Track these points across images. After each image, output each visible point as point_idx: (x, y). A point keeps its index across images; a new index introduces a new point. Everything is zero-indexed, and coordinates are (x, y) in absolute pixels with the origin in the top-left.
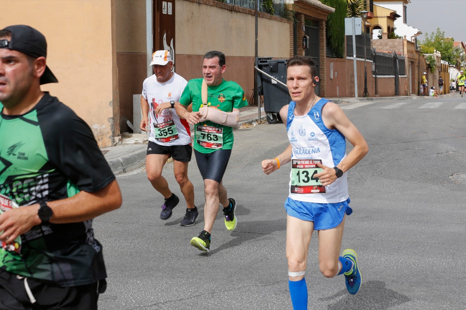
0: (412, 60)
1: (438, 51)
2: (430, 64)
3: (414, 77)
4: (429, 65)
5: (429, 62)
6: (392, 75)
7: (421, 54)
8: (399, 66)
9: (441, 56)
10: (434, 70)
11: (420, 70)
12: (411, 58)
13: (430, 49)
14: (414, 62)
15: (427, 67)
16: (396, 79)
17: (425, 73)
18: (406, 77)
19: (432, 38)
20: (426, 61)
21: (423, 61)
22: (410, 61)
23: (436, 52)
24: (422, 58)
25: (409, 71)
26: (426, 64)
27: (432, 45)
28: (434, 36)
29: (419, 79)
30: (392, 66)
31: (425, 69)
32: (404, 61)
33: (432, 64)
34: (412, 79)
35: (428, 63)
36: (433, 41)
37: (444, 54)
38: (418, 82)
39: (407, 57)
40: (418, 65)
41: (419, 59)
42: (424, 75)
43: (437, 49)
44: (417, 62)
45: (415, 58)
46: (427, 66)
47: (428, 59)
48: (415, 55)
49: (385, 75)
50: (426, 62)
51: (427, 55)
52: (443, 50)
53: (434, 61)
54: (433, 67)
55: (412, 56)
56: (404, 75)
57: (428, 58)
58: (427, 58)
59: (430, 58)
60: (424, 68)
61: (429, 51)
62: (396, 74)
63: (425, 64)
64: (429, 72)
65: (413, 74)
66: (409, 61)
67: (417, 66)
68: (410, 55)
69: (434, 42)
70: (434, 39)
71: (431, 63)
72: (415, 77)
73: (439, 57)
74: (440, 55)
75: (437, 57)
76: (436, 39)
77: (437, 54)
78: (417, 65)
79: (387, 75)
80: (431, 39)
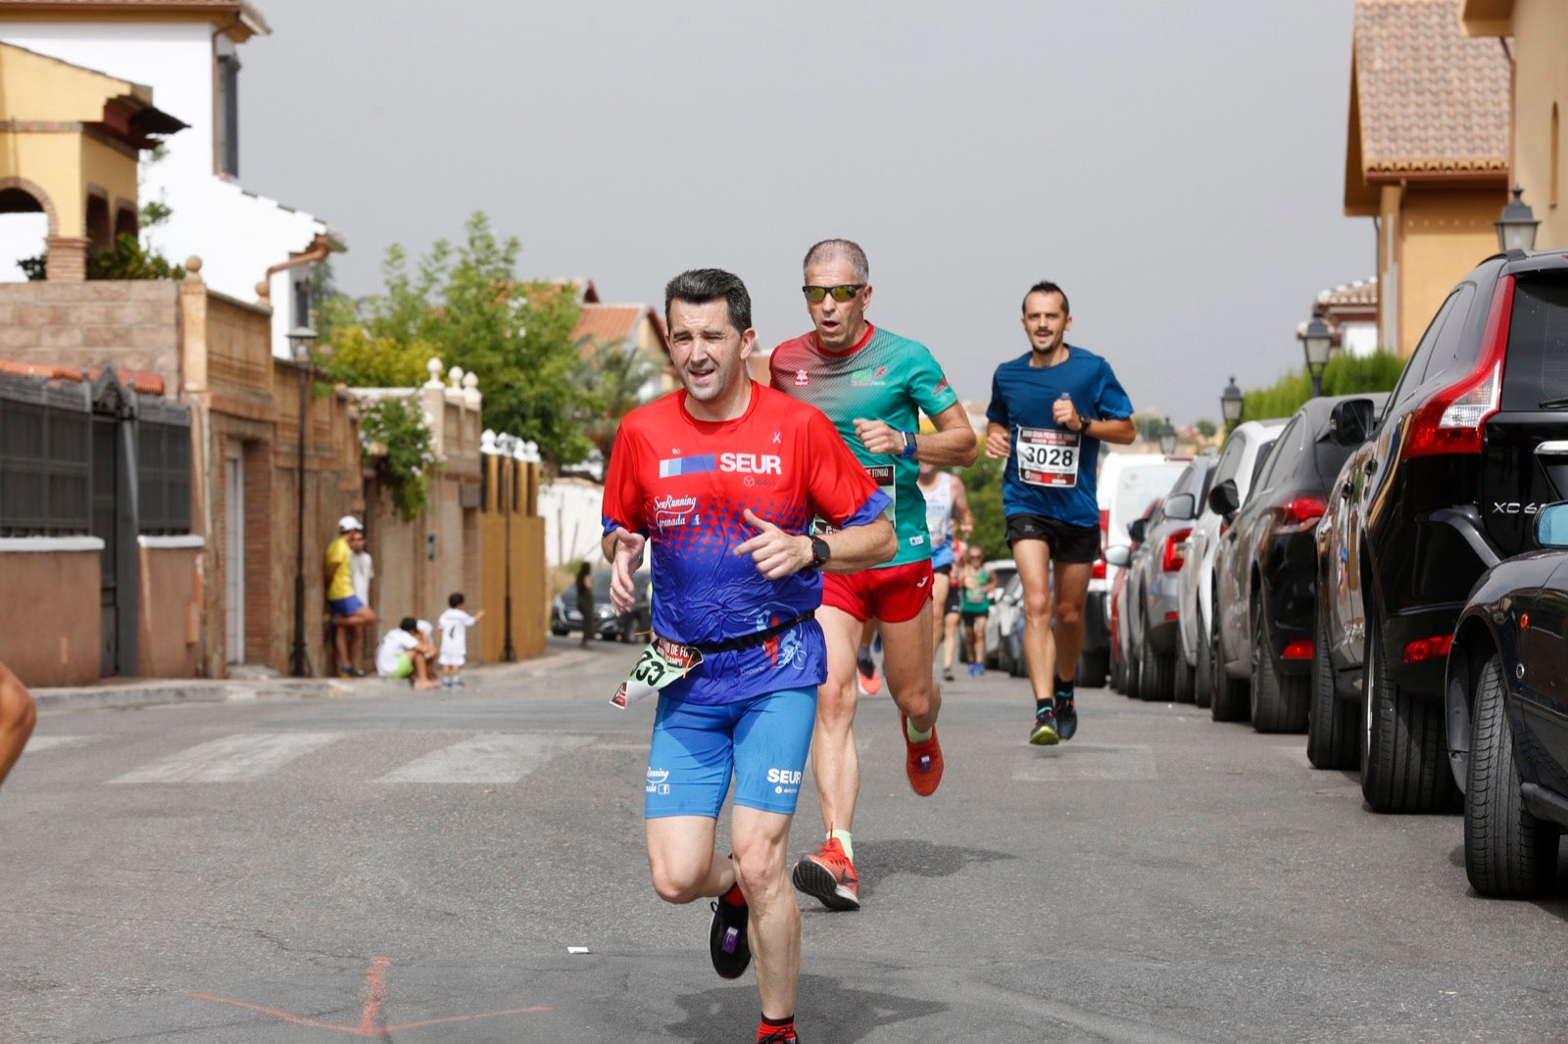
0: (249, 430)
1: (456, 372)
2: (393, 461)
3: (260, 546)
4: (381, 464)
5: (380, 441)
6: (85, 532)
7: (320, 386)
8: (140, 475)
9: (485, 403)
10: (420, 499)
11: (309, 499)
12: (242, 412)
13: (405, 356)
14: (266, 443)
15: (367, 482)
16: (117, 565)
17: (349, 522)
18: (197, 550)
19: (431, 279)
20: (362, 435)
21: (340, 433)
22: (231, 437)
23: (444, 377)
24: (326, 418)
25: (219, 507)
26: (364, 454)
27: (431, 330)
28: (450, 270)
29: (300, 559)
30: (88, 467)
31: (353, 495)
32: (180, 435)
33: (405, 456)
34: (247, 561)
35: (374, 448)
36: (436, 300)
37: (508, 386)
38: (291, 581)
39: (206, 404)
40: (295, 464)
41: (302, 417)
42: (343, 532)
43: (457, 356)
44: (283, 444)
45: (275, 417)
46: (369, 472)
47: (376, 424)
48: (270, 397)
49: (24, 532)
50: (358, 445)
51: (374, 394)
52: (507, 364)
53: (421, 436)
54: (413, 476)
55: (253, 400)
56: (185, 531)
57: (377, 417)
58: (369, 419)
59: (394, 414)
60: (343, 485)
61: (400, 366)
62: (114, 527)
63: (351, 459)
64: (388, 515)
65: (256, 527)
66: (221, 433)
67: (290, 470)
68: (230, 391)
69: (447, 311)
70: (446, 291)
71: (394, 452)
72: (267, 544)
73: (469, 412)
74: (472, 398)
75: (451, 408)
76: (462, 289)
77: (453, 393)
78: (284, 462)
79: (41, 532)
80: (425, 290)
